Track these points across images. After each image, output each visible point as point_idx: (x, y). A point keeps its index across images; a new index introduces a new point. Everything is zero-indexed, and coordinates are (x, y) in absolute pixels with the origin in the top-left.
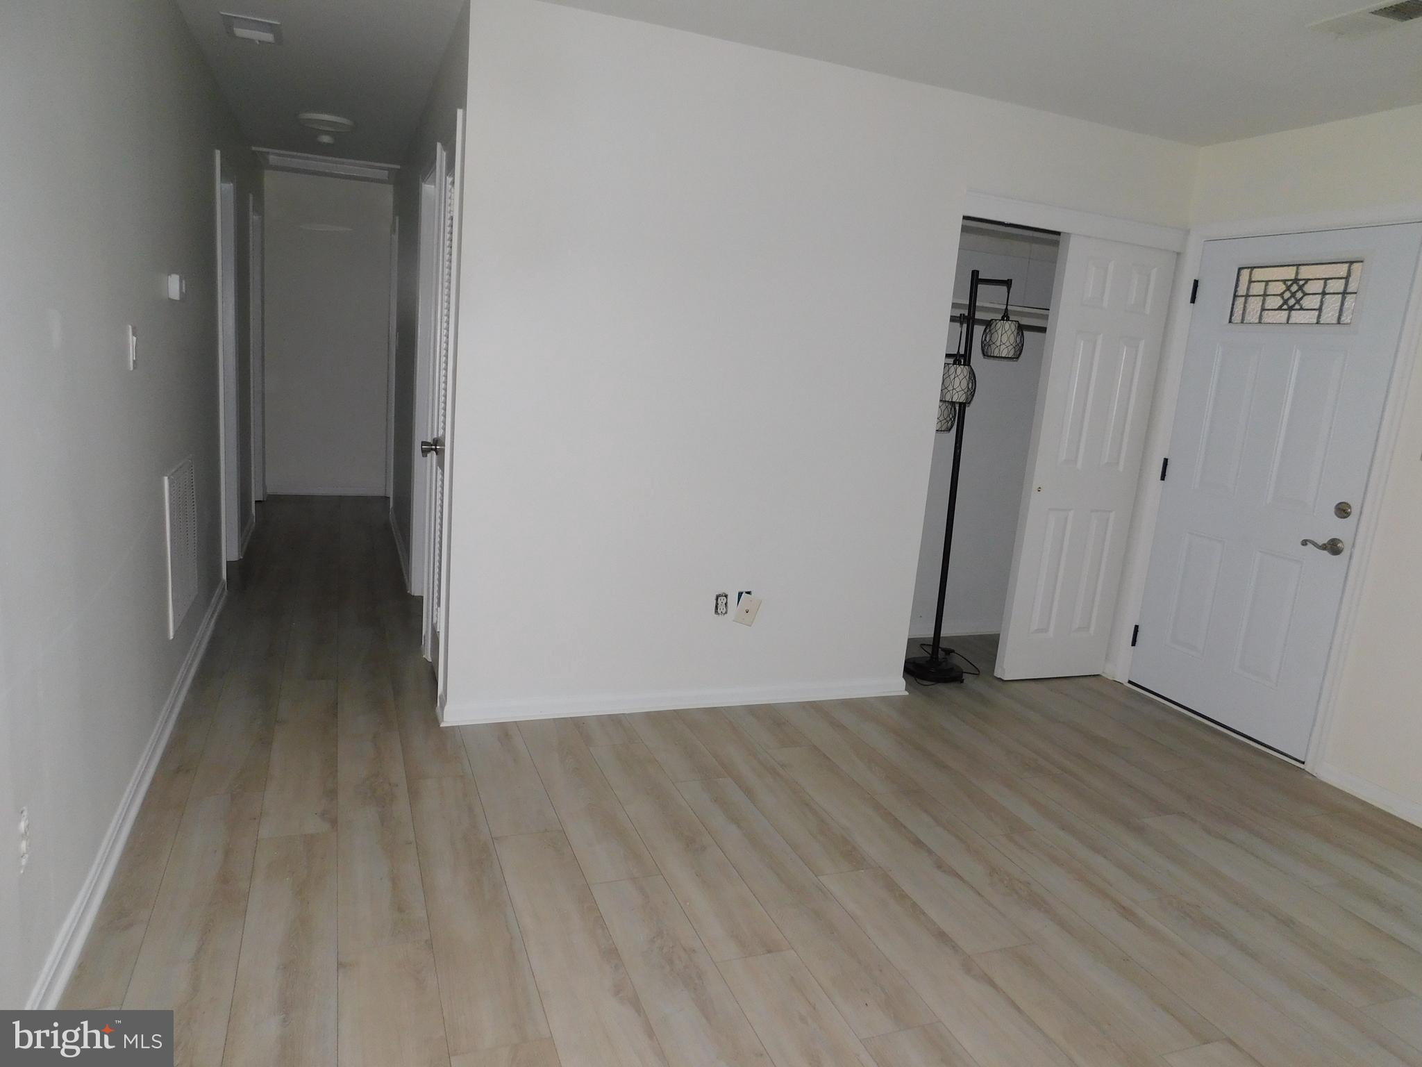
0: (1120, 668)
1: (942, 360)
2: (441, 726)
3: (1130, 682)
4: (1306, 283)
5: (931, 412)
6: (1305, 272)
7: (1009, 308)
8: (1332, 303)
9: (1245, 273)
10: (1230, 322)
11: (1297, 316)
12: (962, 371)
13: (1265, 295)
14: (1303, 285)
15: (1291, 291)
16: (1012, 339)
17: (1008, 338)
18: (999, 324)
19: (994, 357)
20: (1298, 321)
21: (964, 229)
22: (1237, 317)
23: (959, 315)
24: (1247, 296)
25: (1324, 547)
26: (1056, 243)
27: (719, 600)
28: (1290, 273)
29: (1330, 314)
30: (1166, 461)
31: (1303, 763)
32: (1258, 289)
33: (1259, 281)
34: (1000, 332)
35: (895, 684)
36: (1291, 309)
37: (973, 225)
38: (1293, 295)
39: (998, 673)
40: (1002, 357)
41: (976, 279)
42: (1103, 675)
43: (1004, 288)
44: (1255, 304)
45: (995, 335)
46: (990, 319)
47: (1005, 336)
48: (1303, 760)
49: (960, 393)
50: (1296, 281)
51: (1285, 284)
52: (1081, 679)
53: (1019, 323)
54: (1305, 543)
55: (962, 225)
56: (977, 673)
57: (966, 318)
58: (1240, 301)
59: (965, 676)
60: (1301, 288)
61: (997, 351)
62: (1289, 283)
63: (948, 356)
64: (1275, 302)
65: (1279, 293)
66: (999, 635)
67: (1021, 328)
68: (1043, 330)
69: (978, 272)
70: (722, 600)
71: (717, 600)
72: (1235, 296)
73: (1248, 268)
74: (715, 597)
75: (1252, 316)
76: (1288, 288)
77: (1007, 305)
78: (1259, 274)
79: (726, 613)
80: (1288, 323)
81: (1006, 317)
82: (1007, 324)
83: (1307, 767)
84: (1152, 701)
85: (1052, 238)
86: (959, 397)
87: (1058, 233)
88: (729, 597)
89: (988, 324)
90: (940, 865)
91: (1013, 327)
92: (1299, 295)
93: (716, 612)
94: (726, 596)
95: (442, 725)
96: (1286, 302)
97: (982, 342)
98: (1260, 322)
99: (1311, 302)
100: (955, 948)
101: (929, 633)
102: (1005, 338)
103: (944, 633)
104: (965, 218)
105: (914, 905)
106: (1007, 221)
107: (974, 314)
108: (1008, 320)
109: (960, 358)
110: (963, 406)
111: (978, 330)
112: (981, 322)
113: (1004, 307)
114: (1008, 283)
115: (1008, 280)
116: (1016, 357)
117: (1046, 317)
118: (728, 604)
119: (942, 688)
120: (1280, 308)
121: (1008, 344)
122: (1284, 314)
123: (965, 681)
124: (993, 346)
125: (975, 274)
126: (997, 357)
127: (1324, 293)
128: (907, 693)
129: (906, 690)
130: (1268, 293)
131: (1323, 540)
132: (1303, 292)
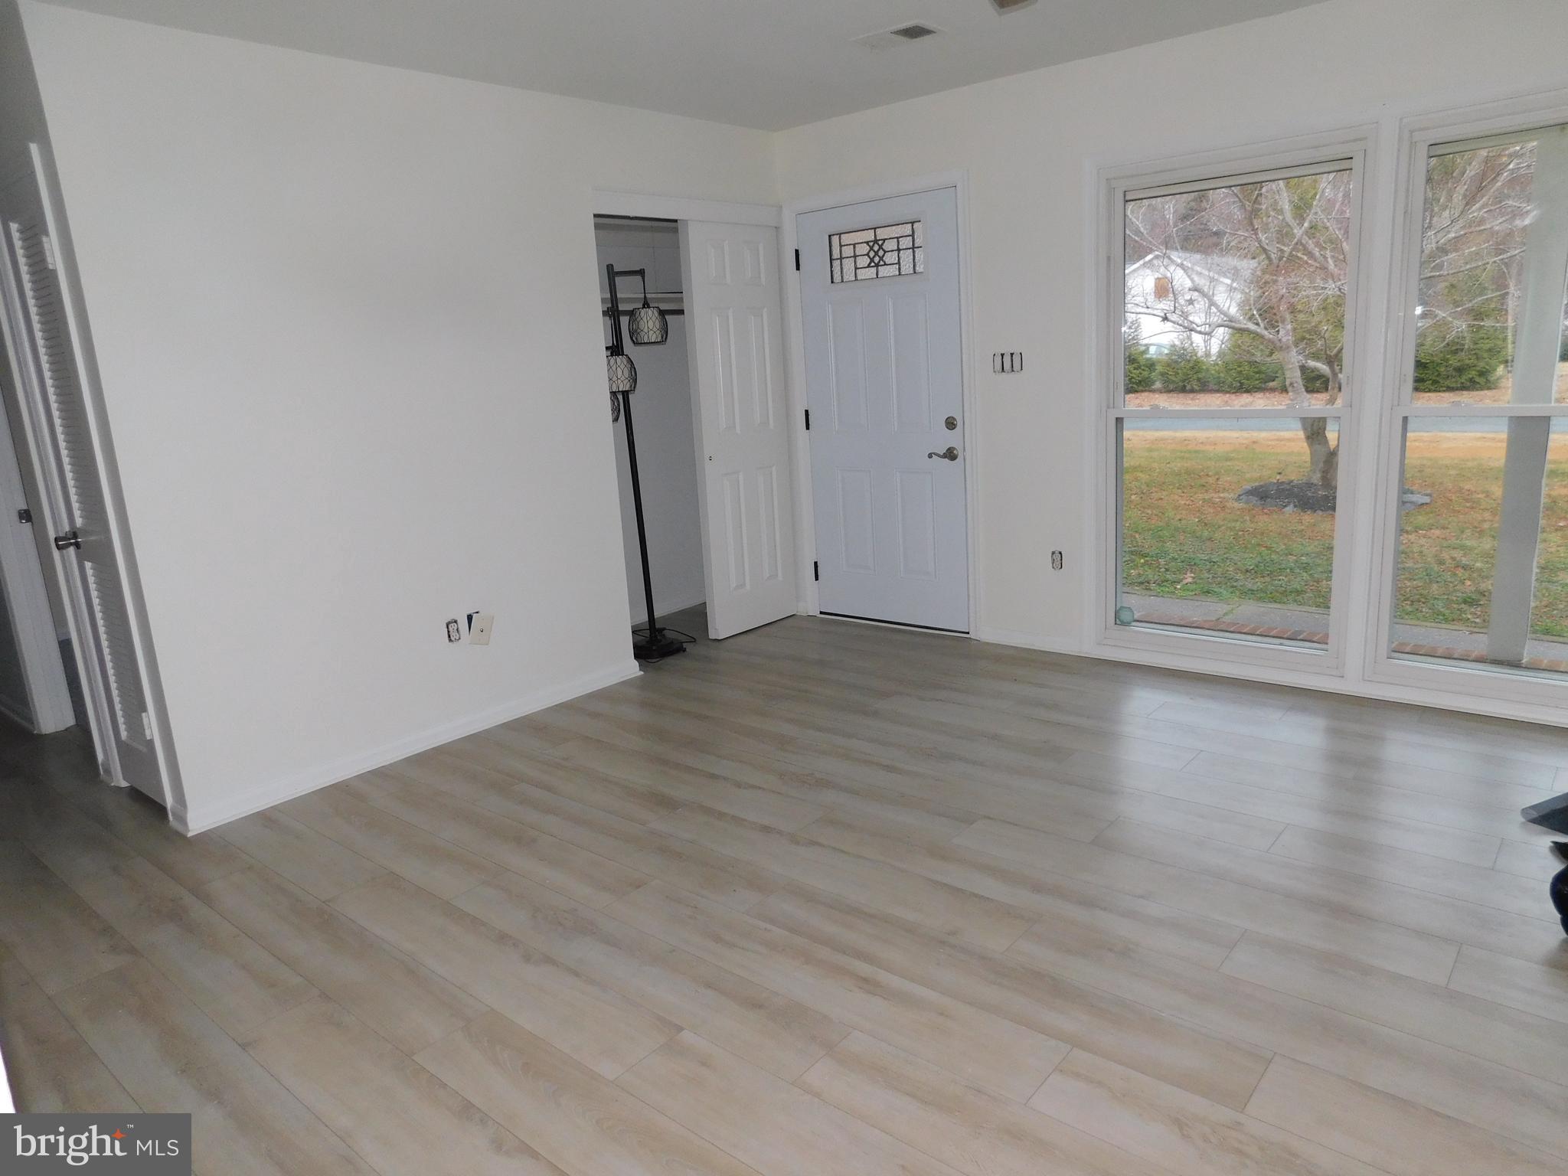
0: (811, 602)
1: (604, 353)
2: (188, 836)
3: (821, 613)
4: (884, 242)
5: (605, 405)
6: (882, 234)
7: (648, 296)
8: (906, 256)
9: (835, 239)
10: (832, 282)
11: (884, 271)
12: (620, 360)
13: (855, 256)
14: (882, 244)
15: (874, 251)
16: (658, 325)
17: (654, 323)
18: (643, 311)
19: (645, 343)
20: (885, 275)
21: (597, 226)
22: (837, 277)
23: (606, 309)
24: (841, 258)
25: (944, 456)
26: (676, 230)
27: (450, 627)
28: (870, 236)
29: (907, 268)
30: (807, 412)
31: (968, 633)
32: (848, 251)
33: (847, 245)
34: (645, 319)
35: (631, 668)
36: (877, 265)
37: (604, 222)
38: (876, 253)
39: (712, 635)
40: (652, 343)
41: (612, 274)
42: (798, 614)
43: (639, 278)
44: (849, 264)
45: (641, 323)
46: (632, 309)
47: (649, 322)
48: (967, 631)
49: (625, 382)
50: (876, 241)
51: (868, 245)
52: (785, 622)
53: (660, 310)
54: (930, 456)
55: (595, 223)
56: (694, 640)
57: (613, 312)
58: (836, 263)
59: (685, 645)
60: (881, 247)
61: (646, 336)
62: (871, 244)
63: (607, 348)
64: (865, 261)
65: (866, 253)
66: (705, 603)
67: (663, 313)
68: (681, 312)
69: (612, 265)
70: (452, 627)
71: (448, 628)
72: (831, 260)
73: (837, 234)
74: (445, 626)
75: (849, 276)
76: (871, 248)
77: (645, 293)
78: (847, 239)
79: (460, 638)
80: (842, 281)
81: (646, 305)
82: (650, 311)
83: (972, 635)
84: (843, 622)
85: (670, 225)
86: (624, 386)
87: (676, 221)
88: (458, 621)
89: (631, 313)
90: (739, 785)
91: (656, 314)
92: (881, 253)
93: (450, 640)
94: (456, 622)
95: (190, 835)
96: (872, 260)
97: (630, 332)
98: (856, 280)
99: (891, 258)
100: (780, 833)
101: (645, 617)
102: (651, 324)
103: (657, 614)
104: (595, 216)
105: (734, 817)
106: (632, 215)
107: (617, 307)
108: (649, 307)
109: (615, 349)
110: (626, 394)
111: (624, 321)
112: (625, 313)
113: (642, 296)
114: (641, 273)
115: (641, 270)
116: (664, 340)
117: (681, 300)
118: (460, 629)
119: (670, 661)
120: (869, 266)
121: (655, 329)
122: (874, 270)
123: (687, 650)
124: (642, 334)
125: (610, 267)
126: (647, 343)
127: (899, 250)
128: (642, 673)
129: (640, 670)
130: (857, 254)
131: (942, 452)
132: (883, 250)
